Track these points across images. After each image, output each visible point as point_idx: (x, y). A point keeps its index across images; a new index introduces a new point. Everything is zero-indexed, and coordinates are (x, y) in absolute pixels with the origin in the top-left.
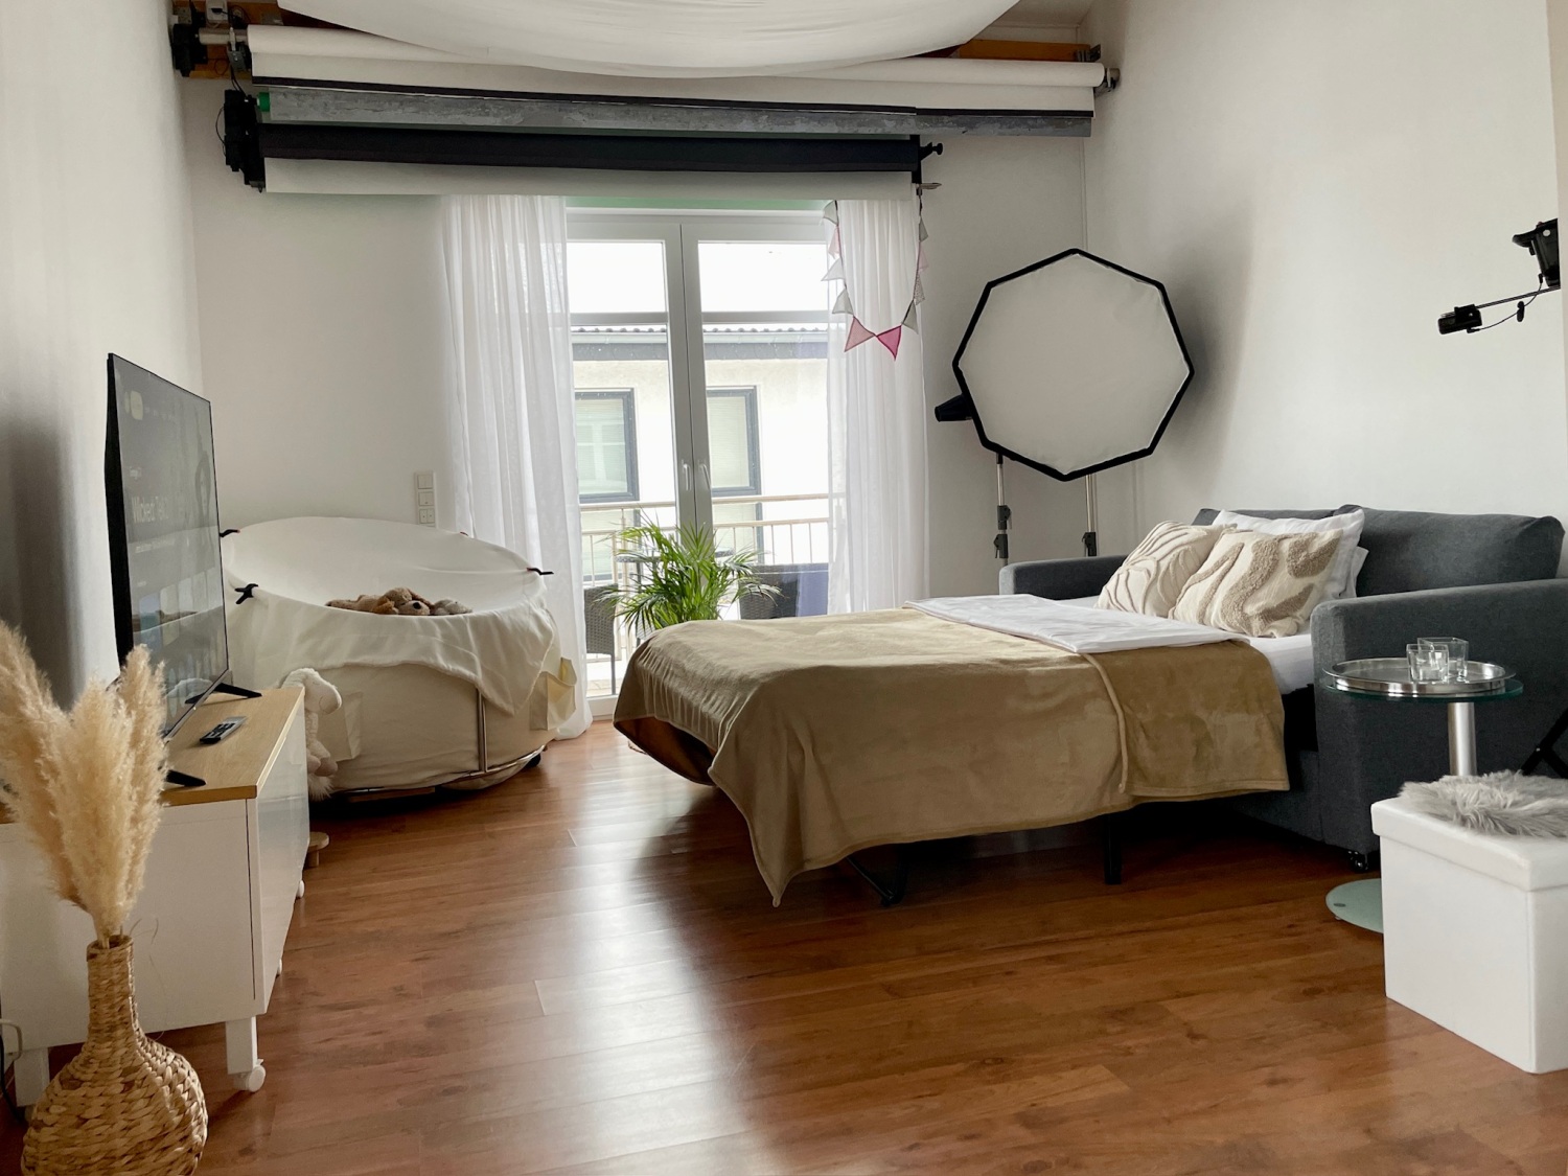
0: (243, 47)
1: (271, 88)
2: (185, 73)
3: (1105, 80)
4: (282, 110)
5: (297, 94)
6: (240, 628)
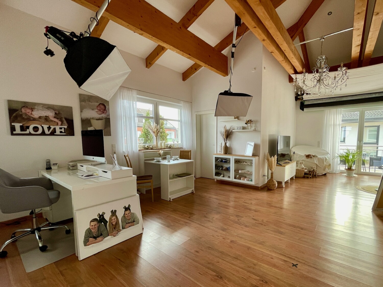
0: (302, 97)
1: (305, 101)
2: (296, 101)
4: (306, 103)
5: (308, 101)
6: (293, 156)
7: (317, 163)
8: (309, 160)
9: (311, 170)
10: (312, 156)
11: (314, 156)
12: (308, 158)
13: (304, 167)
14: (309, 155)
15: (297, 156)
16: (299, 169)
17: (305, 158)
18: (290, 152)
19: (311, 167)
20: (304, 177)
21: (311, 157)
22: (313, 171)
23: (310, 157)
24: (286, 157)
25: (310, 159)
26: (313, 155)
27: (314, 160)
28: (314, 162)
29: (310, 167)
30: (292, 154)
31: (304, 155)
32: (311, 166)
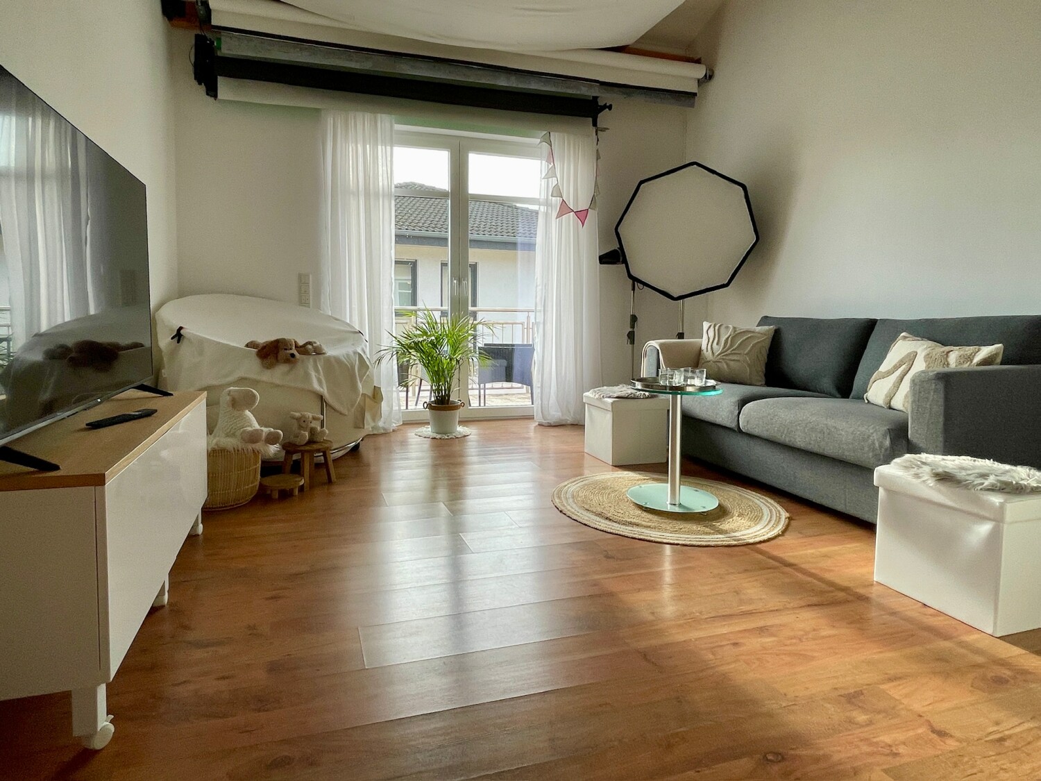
0: (206, 4)
1: (224, 33)
3: (706, 75)
4: (229, 48)
5: (238, 38)
6: (173, 353)
7: (324, 390)
8: (278, 374)
9: (298, 441)
10: (294, 351)
11: (303, 350)
12: (269, 367)
13: (257, 426)
14: (277, 341)
15: (201, 353)
16: (230, 443)
17: (251, 367)
18: (153, 334)
19: (298, 419)
20: (262, 498)
21: (293, 355)
22: (311, 442)
23: (282, 354)
24: (123, 369)
25: (282, 369)
26: (301, 343)
27: (307, 376)
28: (311, 383)
29: (293, 418)
30: (164, 341)
31: (242, 345)
32: (297, 414)
